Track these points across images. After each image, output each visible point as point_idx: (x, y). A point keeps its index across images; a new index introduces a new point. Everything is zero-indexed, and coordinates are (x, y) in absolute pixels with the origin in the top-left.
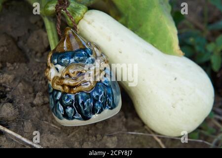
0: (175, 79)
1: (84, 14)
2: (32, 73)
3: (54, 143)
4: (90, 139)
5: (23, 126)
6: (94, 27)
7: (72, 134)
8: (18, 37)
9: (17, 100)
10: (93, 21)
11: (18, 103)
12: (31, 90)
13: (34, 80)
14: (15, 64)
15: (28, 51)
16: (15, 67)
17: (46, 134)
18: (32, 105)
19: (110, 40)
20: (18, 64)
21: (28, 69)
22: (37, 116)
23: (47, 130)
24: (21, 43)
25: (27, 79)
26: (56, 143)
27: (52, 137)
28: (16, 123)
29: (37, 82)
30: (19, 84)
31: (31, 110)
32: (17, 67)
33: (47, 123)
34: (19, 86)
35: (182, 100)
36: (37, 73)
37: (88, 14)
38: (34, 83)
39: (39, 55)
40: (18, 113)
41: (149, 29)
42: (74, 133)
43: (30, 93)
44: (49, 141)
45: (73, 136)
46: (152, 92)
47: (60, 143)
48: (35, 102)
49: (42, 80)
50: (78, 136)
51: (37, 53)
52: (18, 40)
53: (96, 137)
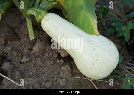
0: (94, 49)
1: (44, 15)
2: (22, 46)
3: (31, 82)
4: (51, 80)
5: (15, 74)
6: (49, 22)
7: (41, 78)
8: (15, 27)
9: (13, 60)
10: (48, 20)
11: (13, 62)
12: (20, 55)
13: (23, 50)
14: (13, 41)
15: (20, 34)
16: (12, 43)
17: (27, 78)
18: (21, 63)
19: (57, 29)
20: (14, 41)
21: (19, 44)
22: (23, 68)
23: (28, 76)
24: (16, 30)
25: (19, 49)
26: (32, 83)
27: (30, 79)
28: (12, 72)
29: (24, 50)
30: (14, 52)
31: (20, 65)
32: (14, 43)
33: (28, 72)
34: (14, 53)
35: (97, 61)
36: (24, 46)
37: (46, 16)
38: (22, 51)
39: (26, 36)
40: (13, 67)
41: (81, 21)
42: (42, 77)
43: (20, 57)
44: (28, 81)
45: (42, 79)
46: (81, 56)
47: (34, 82)
48: (22, 61)
49: (27, 50)
50: (44, 78)
51: (24, 35)
52: (15, 29)
53: (54, 79)
